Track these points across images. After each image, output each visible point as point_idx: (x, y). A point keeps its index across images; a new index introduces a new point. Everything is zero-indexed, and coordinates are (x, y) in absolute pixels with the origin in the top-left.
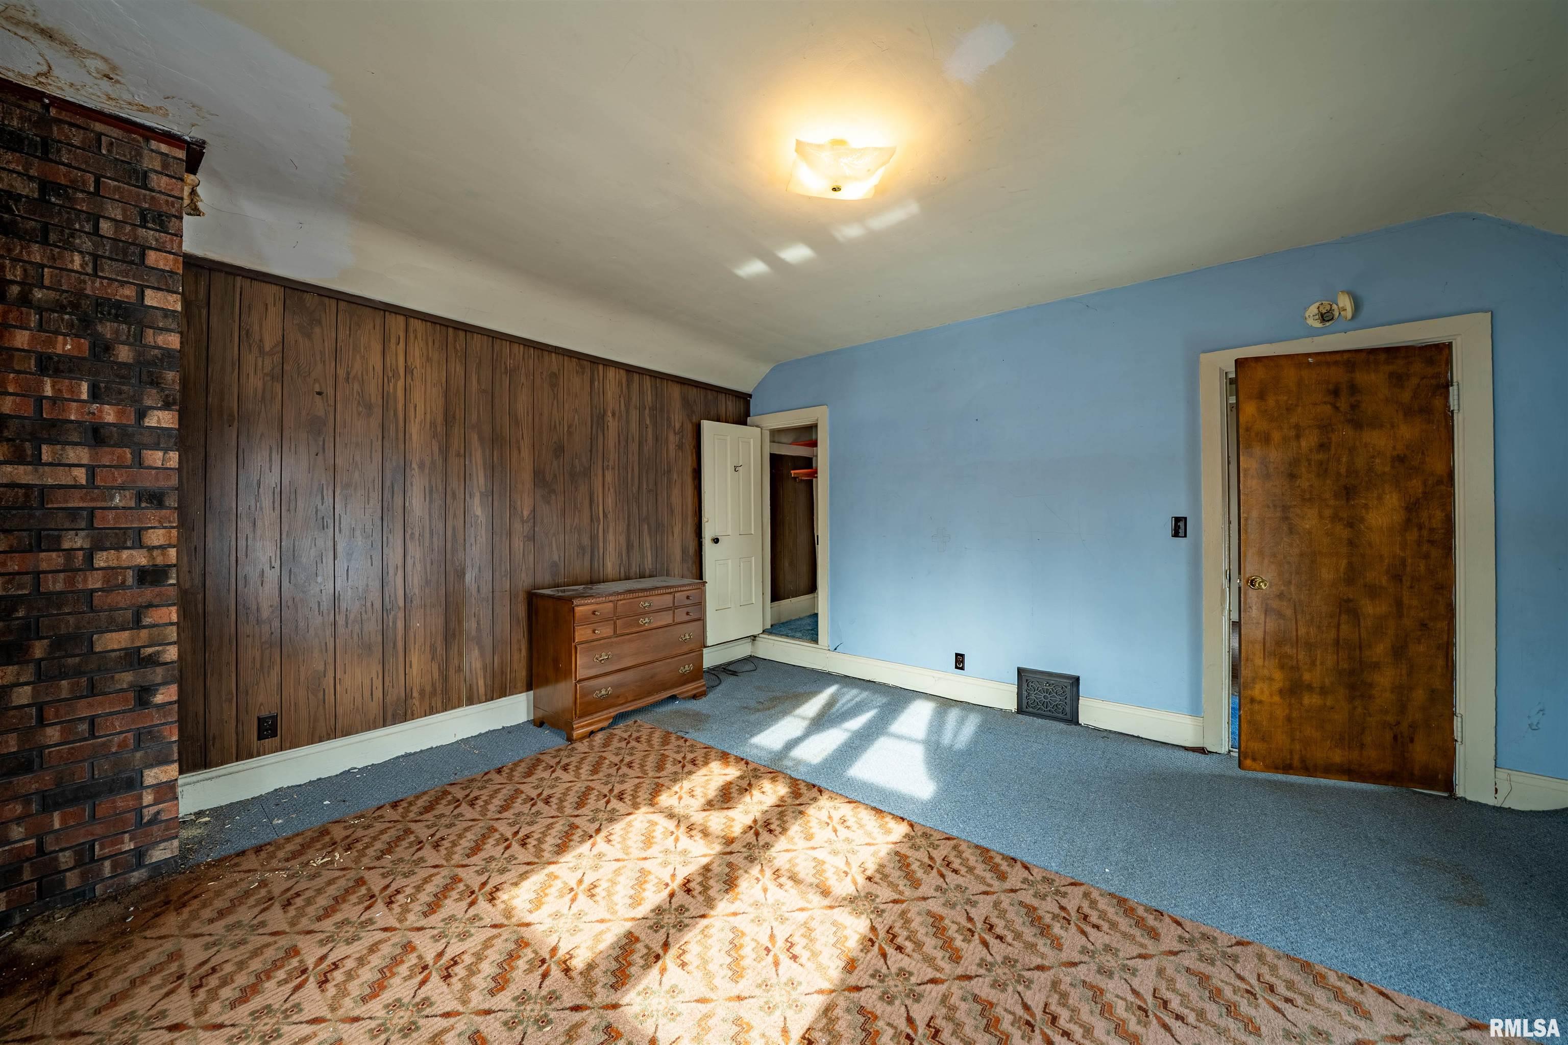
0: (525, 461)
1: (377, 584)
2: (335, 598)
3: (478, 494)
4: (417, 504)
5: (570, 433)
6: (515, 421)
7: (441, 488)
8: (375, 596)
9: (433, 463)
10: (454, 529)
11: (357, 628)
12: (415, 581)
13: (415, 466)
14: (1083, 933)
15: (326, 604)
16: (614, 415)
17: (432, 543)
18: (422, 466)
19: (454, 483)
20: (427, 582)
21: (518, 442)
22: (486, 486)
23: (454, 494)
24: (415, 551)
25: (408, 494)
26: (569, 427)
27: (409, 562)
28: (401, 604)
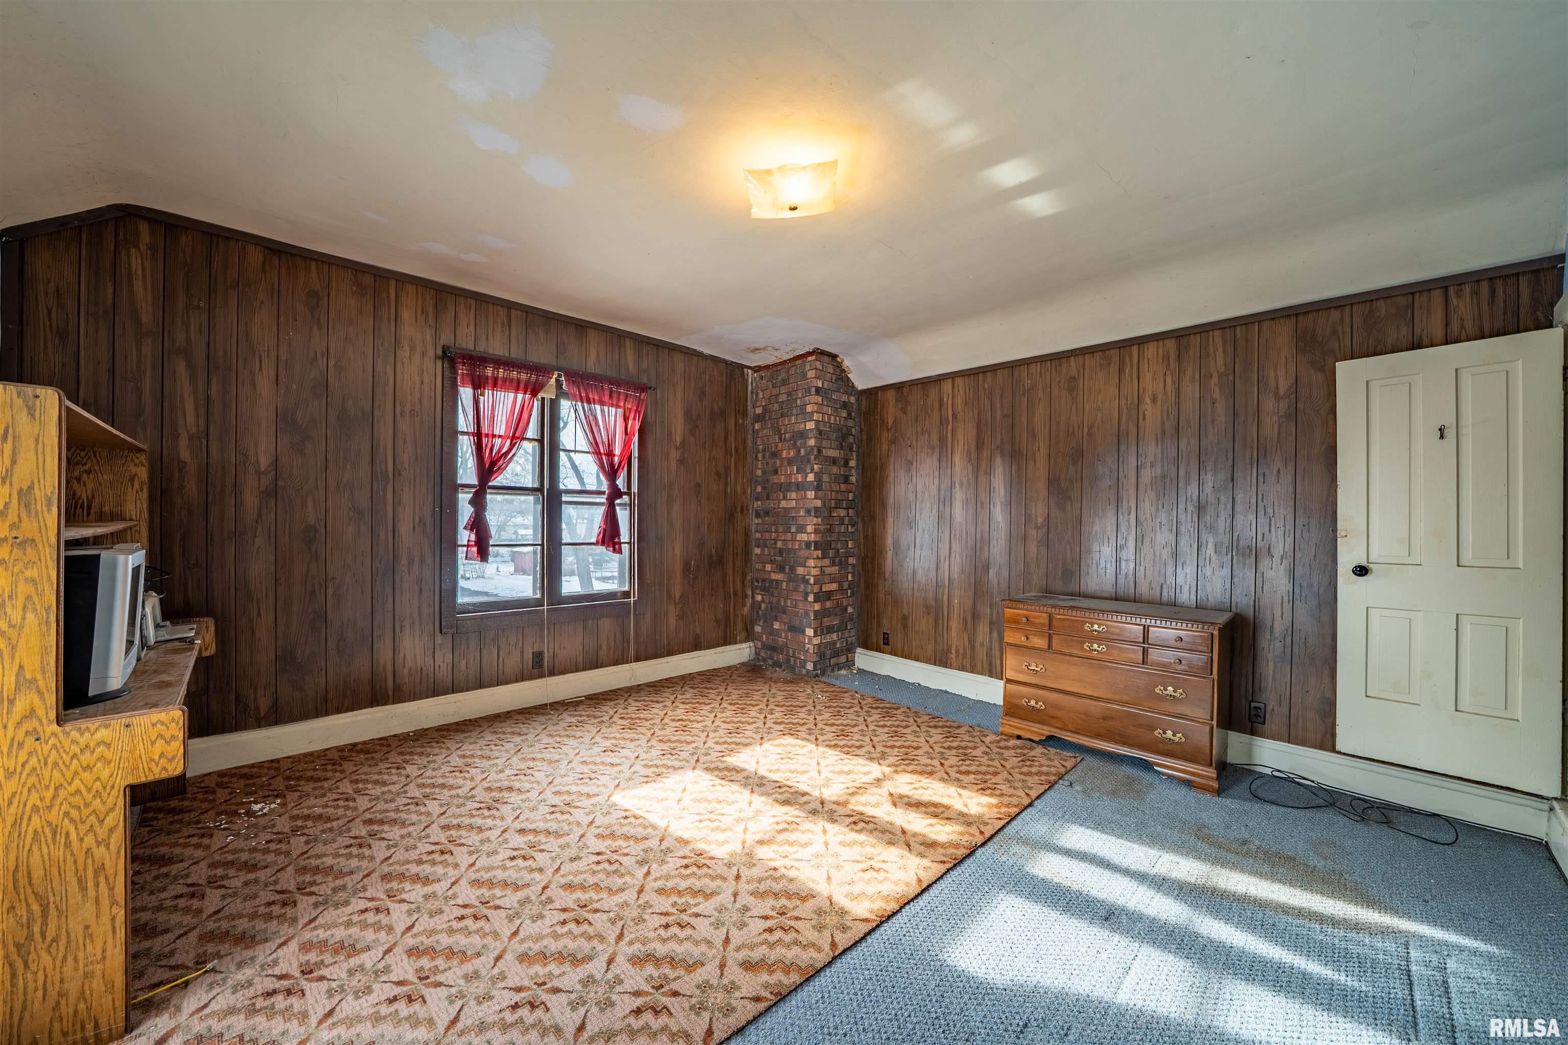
0: (1040, 470)
1: (934, 567)
2: (914, 573)
3: (999, 504)
4: (958, 512)
5: (1090, 434)
6: (1033, 434)
7: (973, 501)
8: (933, 574)
9: (969, 480)
10: (982, 532)
11: (923, 594)
12: (956, 569)
13: (957, 485)
15: (910, 575)
16: (1154, 400)
17: (967, 542)
18: (961, 485)
19: (983, 496)
20: (963, 572)
21: (1034, 453)
22: (1005, 496)
23: (982, 504)
24: (956, 547)
25: (953, 506)
26: (1090, 427)
27: (953, 555)
28: (947, 584)
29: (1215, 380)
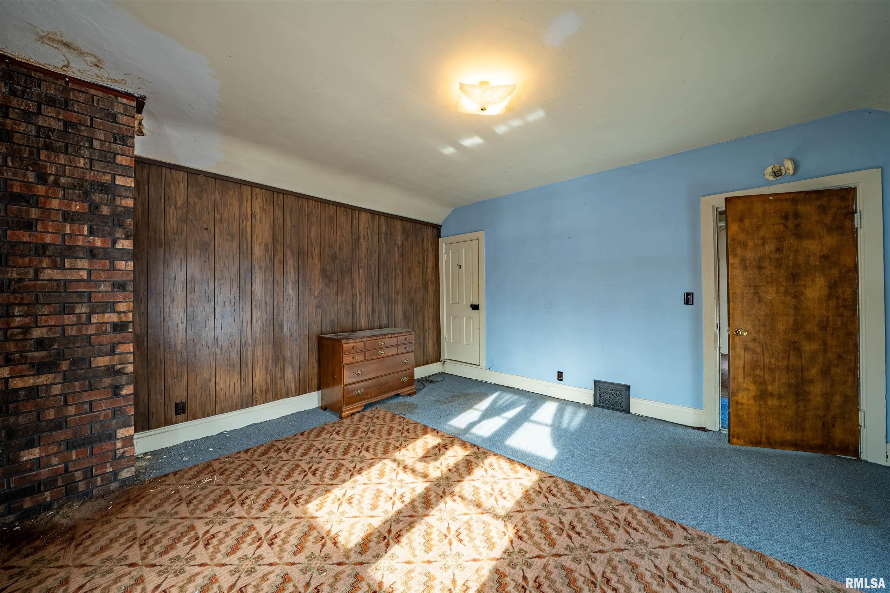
0: (316, 264)
1: (236, 332)
2: (215, 339)
3: (290, 283)
4: (258, 288)
5: (340, 249)
6: (310, 242)
7: (271, 280)
8: (236, 338)
9: (266, 265)
10: (278, 302)
11: (227, 356)
12: (258, 330)
13: (257, 267)
14: (627, 532)
15: (211, 342)
16: (364, 238)
17: (266, 309)
18: (260, 267)
19: (278, 277)
20: (264, 331)
21: (312, 254)
22: (295, 278)
23: (278, 282)
24: (257, 314)
25: (253, 283)
26: (340, 245)
27: (254, 320)
28: (250, 342)
29: (383, 236)
